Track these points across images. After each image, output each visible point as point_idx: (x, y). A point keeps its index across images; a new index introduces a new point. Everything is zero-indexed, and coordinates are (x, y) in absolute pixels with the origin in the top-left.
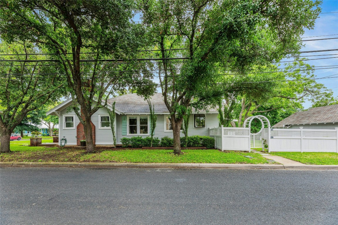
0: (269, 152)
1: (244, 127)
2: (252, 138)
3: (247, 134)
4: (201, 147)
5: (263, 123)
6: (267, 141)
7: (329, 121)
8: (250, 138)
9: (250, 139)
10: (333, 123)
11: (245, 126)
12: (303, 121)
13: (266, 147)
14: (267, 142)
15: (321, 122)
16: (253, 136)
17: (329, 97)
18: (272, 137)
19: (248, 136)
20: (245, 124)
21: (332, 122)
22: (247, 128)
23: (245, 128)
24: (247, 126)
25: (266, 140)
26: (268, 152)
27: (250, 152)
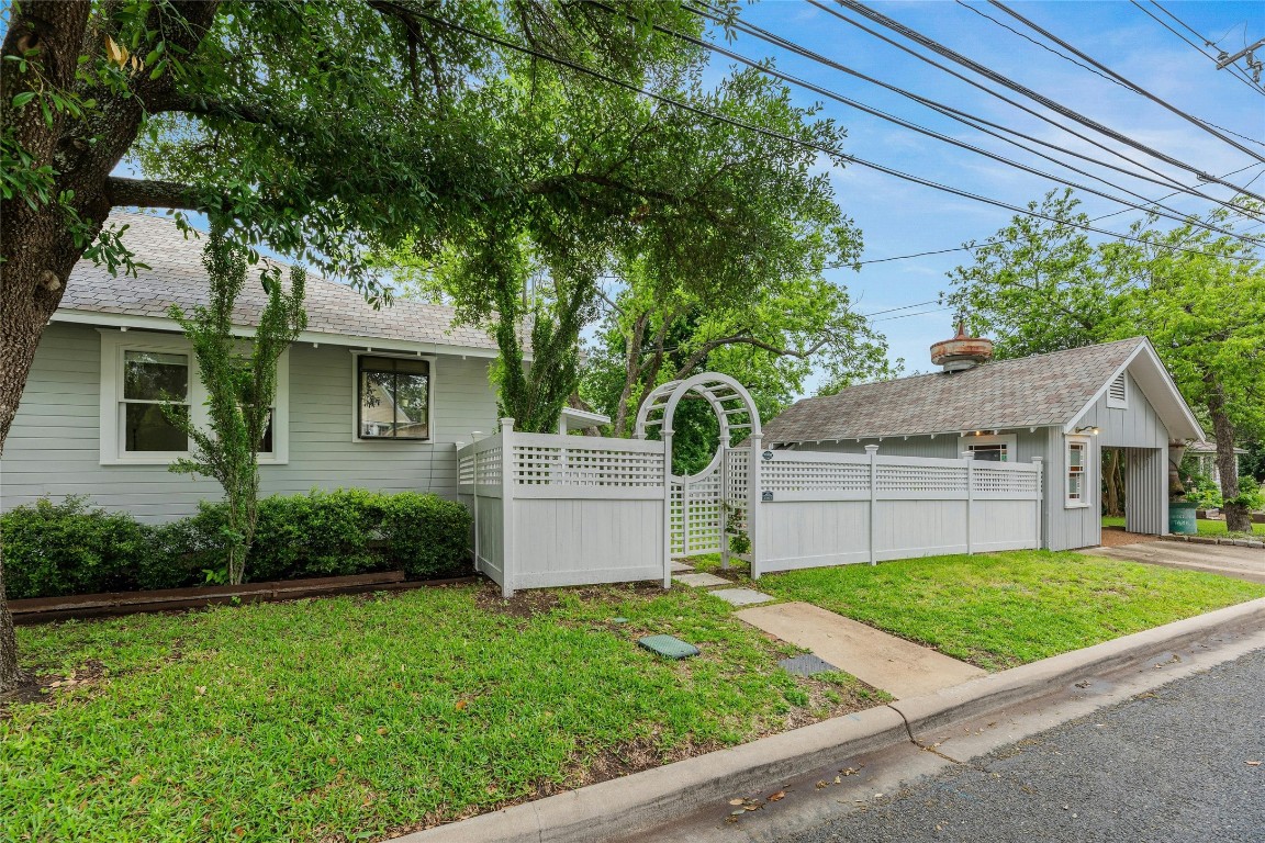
0: (757, 576)
1: (637, 437)
2: (676, 499)
3: (655, 480)
4: (371, 570)
5: (724, 422)
6: (742, 514)
7: (918, 430)
8: (668, 500)
9: (668, 507)
10: (932, 437)
11: (640, 431)
12: (832, 428)
13: (741, 546)
14: (742, 521)
15: (894, 434)
16: (679, 488)
17: (879, 361)
18: (768, 497)
19: (657, 492)
20: (642, 421)
21: (927, 432)
22: (655, 446)
23: (640, 444)
24: (654, 433)
25: (738, 511)
26: (749, 575)
27: (667, 585)
